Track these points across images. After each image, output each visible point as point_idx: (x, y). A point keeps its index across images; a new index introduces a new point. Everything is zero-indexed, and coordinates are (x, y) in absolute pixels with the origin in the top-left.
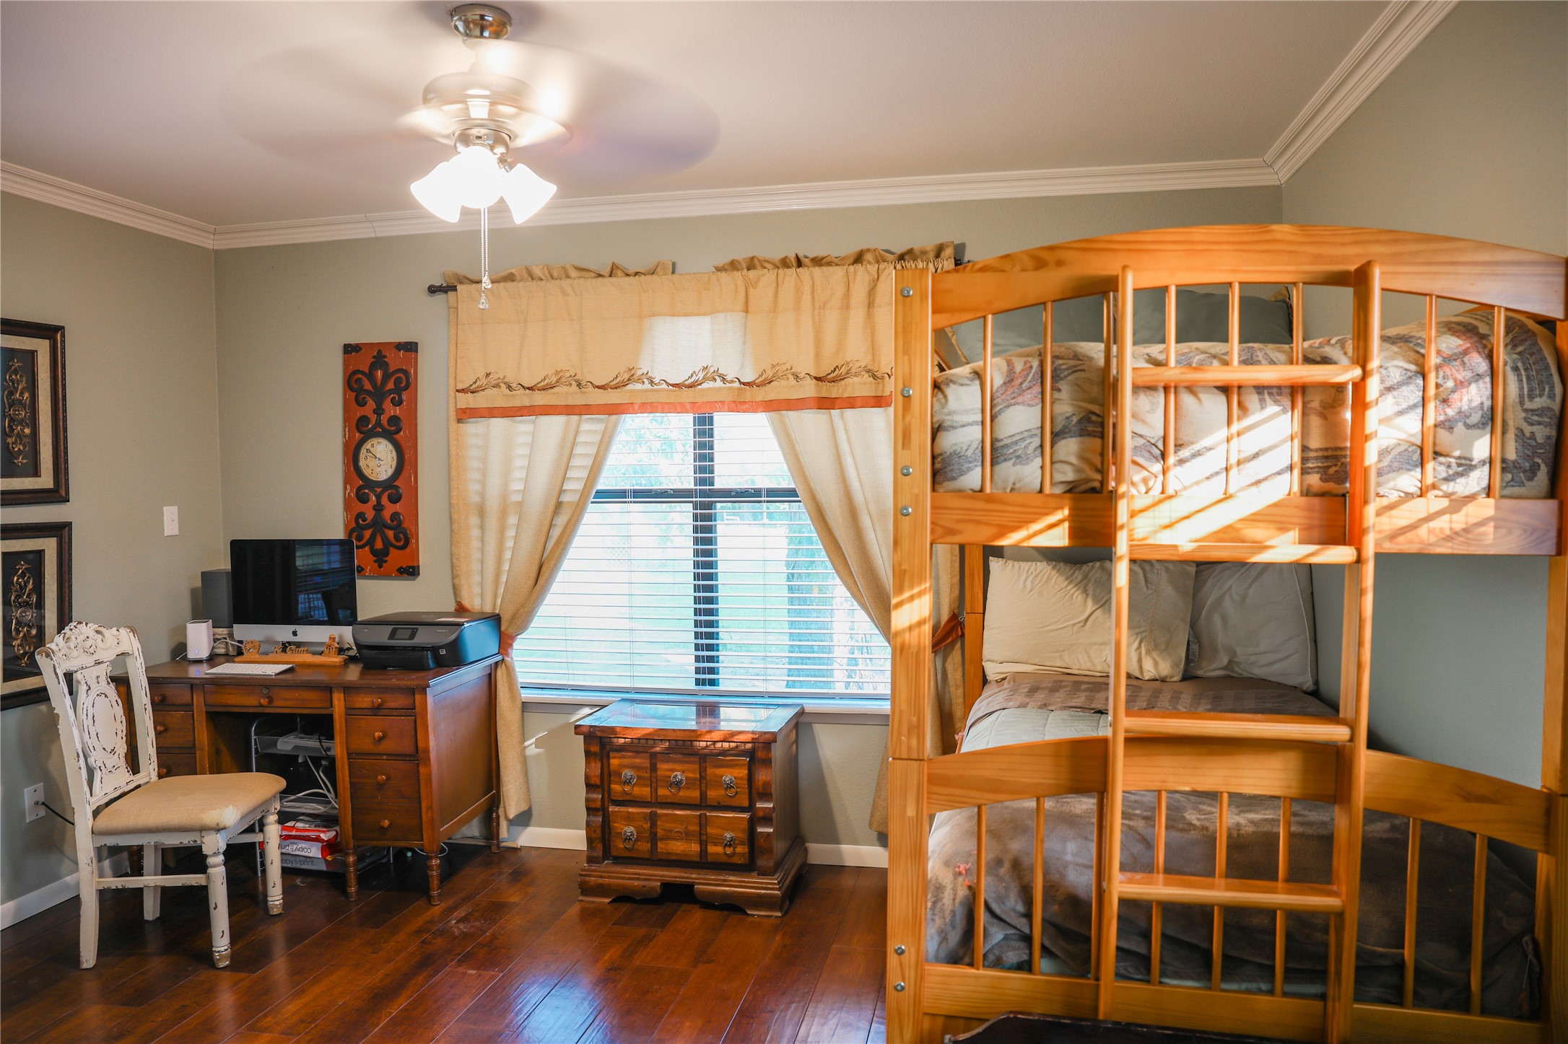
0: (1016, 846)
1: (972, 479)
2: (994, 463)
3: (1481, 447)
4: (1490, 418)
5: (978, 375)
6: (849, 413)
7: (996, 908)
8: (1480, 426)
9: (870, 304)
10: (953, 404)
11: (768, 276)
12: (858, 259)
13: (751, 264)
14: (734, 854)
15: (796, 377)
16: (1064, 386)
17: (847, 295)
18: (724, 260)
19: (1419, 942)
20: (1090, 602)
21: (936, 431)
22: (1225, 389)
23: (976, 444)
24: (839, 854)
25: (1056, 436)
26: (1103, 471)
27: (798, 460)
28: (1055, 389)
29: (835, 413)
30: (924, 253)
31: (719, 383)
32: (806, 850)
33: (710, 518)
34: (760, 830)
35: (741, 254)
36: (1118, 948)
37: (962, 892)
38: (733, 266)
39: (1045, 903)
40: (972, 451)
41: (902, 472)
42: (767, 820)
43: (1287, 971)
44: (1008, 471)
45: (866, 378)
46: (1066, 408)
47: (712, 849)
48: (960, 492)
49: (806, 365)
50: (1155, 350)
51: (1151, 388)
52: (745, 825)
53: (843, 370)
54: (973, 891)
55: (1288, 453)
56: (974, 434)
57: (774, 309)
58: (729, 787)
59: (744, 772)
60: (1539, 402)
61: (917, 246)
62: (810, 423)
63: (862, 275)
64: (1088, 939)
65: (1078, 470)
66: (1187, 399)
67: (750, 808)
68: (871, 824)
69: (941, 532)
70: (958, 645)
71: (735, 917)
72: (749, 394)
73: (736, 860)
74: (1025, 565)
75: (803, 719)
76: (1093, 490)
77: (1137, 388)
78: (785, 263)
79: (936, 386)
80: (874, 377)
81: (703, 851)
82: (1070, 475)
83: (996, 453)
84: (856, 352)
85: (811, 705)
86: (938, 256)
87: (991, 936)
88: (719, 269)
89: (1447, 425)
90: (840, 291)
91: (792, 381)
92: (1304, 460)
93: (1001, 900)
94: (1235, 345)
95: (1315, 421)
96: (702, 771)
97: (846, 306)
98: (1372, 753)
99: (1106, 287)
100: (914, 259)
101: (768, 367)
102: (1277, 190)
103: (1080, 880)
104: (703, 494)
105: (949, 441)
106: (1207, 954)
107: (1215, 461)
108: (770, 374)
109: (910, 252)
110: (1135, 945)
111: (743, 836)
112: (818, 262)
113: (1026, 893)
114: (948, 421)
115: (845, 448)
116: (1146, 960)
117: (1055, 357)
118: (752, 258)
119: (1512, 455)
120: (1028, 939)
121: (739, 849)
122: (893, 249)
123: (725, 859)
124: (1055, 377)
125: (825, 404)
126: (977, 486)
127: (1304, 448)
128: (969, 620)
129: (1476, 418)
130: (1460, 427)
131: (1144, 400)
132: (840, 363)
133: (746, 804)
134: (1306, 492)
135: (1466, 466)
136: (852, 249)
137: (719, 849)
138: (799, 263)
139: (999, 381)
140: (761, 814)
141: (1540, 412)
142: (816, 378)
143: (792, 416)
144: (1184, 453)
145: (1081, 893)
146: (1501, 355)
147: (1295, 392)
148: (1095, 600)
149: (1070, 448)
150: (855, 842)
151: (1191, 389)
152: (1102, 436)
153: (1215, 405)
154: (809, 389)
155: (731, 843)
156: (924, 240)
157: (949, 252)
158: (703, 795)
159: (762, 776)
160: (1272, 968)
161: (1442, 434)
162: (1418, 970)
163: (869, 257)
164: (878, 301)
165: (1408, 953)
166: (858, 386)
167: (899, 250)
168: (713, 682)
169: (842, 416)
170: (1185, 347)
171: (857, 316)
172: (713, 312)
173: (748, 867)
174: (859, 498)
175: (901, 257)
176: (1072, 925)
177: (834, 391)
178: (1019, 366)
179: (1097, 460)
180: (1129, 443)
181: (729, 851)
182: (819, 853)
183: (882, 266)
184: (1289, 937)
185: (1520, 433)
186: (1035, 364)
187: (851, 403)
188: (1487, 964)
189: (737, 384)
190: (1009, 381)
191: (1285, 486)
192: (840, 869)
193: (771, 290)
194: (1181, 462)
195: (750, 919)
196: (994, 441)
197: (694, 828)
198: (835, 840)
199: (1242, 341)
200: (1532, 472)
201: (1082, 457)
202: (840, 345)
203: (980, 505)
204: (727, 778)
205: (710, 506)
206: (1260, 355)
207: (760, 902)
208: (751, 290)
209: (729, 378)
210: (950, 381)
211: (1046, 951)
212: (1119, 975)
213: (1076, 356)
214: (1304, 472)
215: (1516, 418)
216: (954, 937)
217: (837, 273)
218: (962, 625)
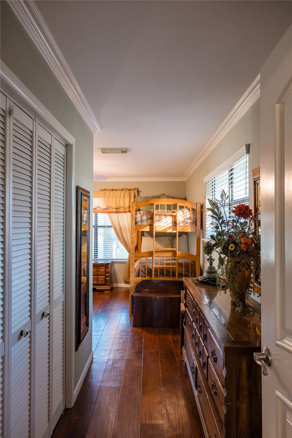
0: (144, 264)
1: (139, 224)
2: (142, 222)
3: (189, 221)
4: (190, 218)
5: (140, 213)
6: (120, 214)
7: (142, 270)
8: (189, 219)
9: (124, 197)
10: (137, 216)
11: (108, 192)
12: (122, 190)
13: (105, 190)
14: (102, 283)
15: (112, 208)
16: (149, 214)
17: (120, 195)
18: (101, 189)
19: (185, 272)
20: (157, 243)
21: (136, 219)
22: (165, 215)
23: (140, 220)
24: (118, 285)
25: (148, 219)
26: (153, 223)
27: (112, 221)
28: (148, 215)
29: (118, 214)
30: (132, 189)
31: (100, 209)
32: (113, 285)
33: (97, 230)
34: (107, 278)
35: (104, 188)
36: (154, 274)
37: (138, 269)
38: (102, 190)
39: (147, 270)
40: (139, 221)
41: (132, 223)
42: (108, 277)
43: (172, 275)
44: (143, 223)
45: (123, 208)
46: (149, 217)
47: (99, 282)
48: (138, 225)
49: (114, 206)
50: (158, 211)
51: (158, 215)
52: (104, 278)
53: (120, 207)
54: (139, 269)
55: (171, 221)
56: (140, 219)
57: (109, 197)
58: (102, 272)
59: (104, 269)
60: (194, 217)
61: (131, 188)
62: (114, 215)
63: (123, 192)
64: (152, 273)
65: (150, 223)
66: (161, 216)
67: (105, 275)
68: (123, 280)
69: (136, 229)
70: (137, 250)
71: (102, 293)
72: (105, 211)
73: (103, 284)
74: (147, 238)
75: (113, 263)
76: (152, 225)
77: (156, 215)
78: (111, 190)
79: (136, 214)
80: (124, 208)
81: (98, 283)
82: (149, 224)
83: (142, 221)
84: (122, 204)
85: (114, 261)
86: (134, 190)
87: (141, 274)
88: (100, 190)
89: (186, 219)
90: (119, 195)
91: (112, 209)
92: (173, 222)
93: (143, 269)
94: (166, 211)
95: (173, 218)
96: (98, 270)
97: (120, 197)
98: (178, 252)
99: (153, 204)
100: (131, 190)
101: (108, 206)
102: (185, 182)
103: (151, 267)
104: (96, 226)
105: (137, 220)
106: (164, 274)
107: (164, 222)
108: (108, 207)
109: (130, 189)
110: (156, 273)
111: (104, 280)
112: (116, 190)
113: (145, 269)
114: (137, 218)
115: (120, 219)
116: (158, 275)
117: (148, 211)
118: (105, 189)
119: (192, 222)
120: (145, 274)
121: (103, 282)
122: (128, 188)
123: (101, 284)
124: (148, 213)
125: (117, 212)
126: (140, 224)
127: (173, 221)
128: (139, 246)
129: (188, 218)
130: (187, 219)
131: (157, 216)
132: (119, 206)
133: (104, 274)
134: (173, 225)
135: (187, 223)
136: (121, 188)
137: (100, 282)
138: (113, 190)
139: (142, 214)
140: (107, 276)
141: (194, 218)
142: (116, 208)
143: (111, 214)
144: (161, 221)
145: (151, 268)
146: (191, 212)
147: (172, 216)
148: (158, 243)
149: (149, 221)
150: (121, 283)
151: (162, 215)
152: (153, 220)
153: (164, 217)
154: (114, 210)
155: (102, 281)
156: (132, 187)
157: (136, 189)
158: (98, 274)
159: (107, 270)
160: (170, 275)
161: (185, 220)
162: (185, 274)
163: (124, 190)
164: (125, 196)
165: (184, 273)
166: (122, 210)
167: (129, 189)
168: (97, 257)
169: (119, 214)
170: (161, 210)
171: (122, 199)
172: (99, 197)
173: (105, 285)
174: (122, 227)
175: (129, 190)
176: (150, 272)
177: (118, 210)
178: (144, 212)
179: (152, 222)
180: (155, 220)
181: (102, 282)
182: (115, 285)
183: (126, 191)
184: (172, 272)
185: (192, 220)
186: (146, 212)
187: (121, 212)
188: (191, 273)
189: (103, 209)
190: (143, 214)
191: (171, 225)
192: (118, 288)
193: (108, 194)
194: (160, 222)
195: (105, 293)
196: (142, 220)
197: (96, 279)
198: (117, 283)
199: (167, 210)
200: (194, 224)
201: (151, 222)
202: (119, 203)
203: (140, 227)
204: (102, 271)
205: (97, 228)
206: (168, 212)
207: (107, 290)
208: (105, 194)
209: (101, 208)
210: (137, 214)
211: (147, 275)
212: (154, 277)
213: (150, 211)
214: (173, 223)
215: (192, 218)
216: (137, 274)
217: (119, 192)
218: (138, 247)
